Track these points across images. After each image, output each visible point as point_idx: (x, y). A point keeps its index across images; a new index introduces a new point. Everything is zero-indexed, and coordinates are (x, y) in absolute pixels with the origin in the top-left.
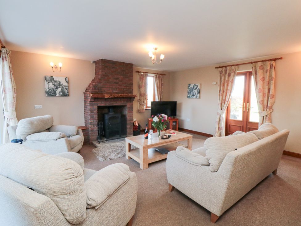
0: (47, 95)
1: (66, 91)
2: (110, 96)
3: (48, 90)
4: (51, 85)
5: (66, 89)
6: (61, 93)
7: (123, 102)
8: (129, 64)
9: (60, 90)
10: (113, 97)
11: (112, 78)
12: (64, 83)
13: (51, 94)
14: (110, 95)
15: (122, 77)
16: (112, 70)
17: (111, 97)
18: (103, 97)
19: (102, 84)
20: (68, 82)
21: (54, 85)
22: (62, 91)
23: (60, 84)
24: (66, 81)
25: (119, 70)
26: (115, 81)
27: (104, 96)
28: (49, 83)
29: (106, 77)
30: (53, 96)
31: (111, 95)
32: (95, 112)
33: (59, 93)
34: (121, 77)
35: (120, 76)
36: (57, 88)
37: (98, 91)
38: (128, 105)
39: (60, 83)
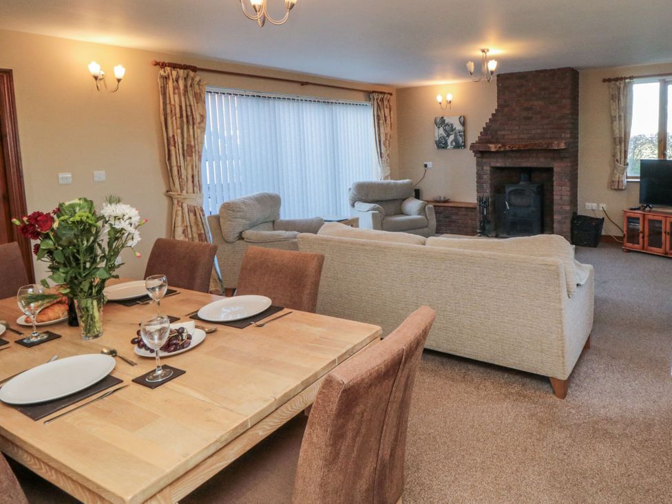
0: (436, 147)
1: (461, 140)
2: (500, 147)
3: (437, 139)
4: (441, 131)
5: (461, 136)
6: (454, 144)
7: (542, 160)
8: (559, 69)
9: (452, 137)
10: (508, 148)
11: (518, 109)
12: (458, 127)
13: (442, 144)
14: (500, 145)
15: (541, 103)
16: (518, 91)
17: (502, 149)
18: (487, 150)
19: (498, 123)
20: (463, 124)
21: (445, 130)
22: (456, 140)
23: (453, 130)
24: (460, 123)
25: (534, 90)
26: (525, 114)
27: (489, 148)
28: (439, 128)
29: (506, 110)
30: (443, 148)
31: (504, 146)
32: (486, 177)
33: (452, 143)
34: (538, 104)
35: (536, 103)
36: (448, 136)
37: (490, 137)
38: (558, 167)
39: (452, 126)
